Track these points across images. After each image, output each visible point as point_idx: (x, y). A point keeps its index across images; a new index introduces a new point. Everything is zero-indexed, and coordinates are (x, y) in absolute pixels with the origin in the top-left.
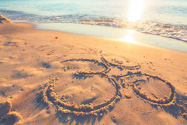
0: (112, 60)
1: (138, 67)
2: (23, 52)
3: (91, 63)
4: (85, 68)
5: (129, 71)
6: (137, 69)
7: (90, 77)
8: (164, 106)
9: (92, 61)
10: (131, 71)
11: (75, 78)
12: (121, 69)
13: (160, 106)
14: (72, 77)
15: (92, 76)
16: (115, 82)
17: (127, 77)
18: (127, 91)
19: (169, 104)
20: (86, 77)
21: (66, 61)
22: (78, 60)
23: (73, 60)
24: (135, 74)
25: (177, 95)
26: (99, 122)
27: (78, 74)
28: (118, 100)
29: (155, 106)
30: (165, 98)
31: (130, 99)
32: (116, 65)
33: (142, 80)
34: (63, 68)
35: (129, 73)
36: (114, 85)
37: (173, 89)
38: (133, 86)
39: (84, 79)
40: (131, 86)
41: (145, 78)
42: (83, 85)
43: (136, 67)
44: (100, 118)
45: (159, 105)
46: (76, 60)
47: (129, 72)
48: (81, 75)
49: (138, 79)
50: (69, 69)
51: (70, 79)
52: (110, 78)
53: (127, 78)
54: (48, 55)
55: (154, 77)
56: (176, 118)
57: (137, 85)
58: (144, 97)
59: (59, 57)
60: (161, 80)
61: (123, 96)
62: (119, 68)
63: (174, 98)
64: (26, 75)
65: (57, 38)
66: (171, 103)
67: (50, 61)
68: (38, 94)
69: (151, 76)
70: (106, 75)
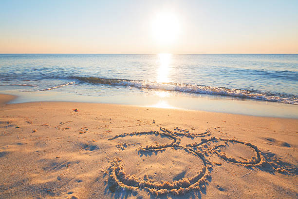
0: (175, 129)
1: (208, 133)
2: (33, 134)
3: (150, 136)
4: (147, 142)
5: (202, 138)
6: (209, 135)
7: (161, 151)
8: (257, 166)
9: (151, 133)
10: (205, 138)
11: (144, 155)
12: (193, 138)
13: (254, 166)
14: (139, 154)
15: (164, 150)
16: (194, 151)
17: (204, 144)
18: (214, 159)
19: (260, 163)
20: (156, 152)
21: (115, 138)
22: (131, 135)
23: (125, 136)
24: (210, 140)
25: (263, 154)
26: (206, 194)
27: (144, 150)
28: (210, 169)
29: (249, 167)
30: (253, 158)
31: (222, 166)
32: (184, 135)
33: (222, 145)
34: (118, 146)
35: (204, 141)
36: (196, 156)
37: (255, 148)
38: (216, 153)
39: (156, 155)
40: (214, 153)
41: (222, 143)
42: (159, 161)
43: (205, 133)
44: (204, 190)
45: (252, 166)
46: (127, 134)
47: (202, 140)
48: (149, 151)
49: (217, 145)
50: (127, 146)
51: (138, 158)
52: (186, 149)
53: (204, 146)
54: (81, 133)
55: (231, 141)
56: (274, 174)
57: (219, 151)
58: (233, 161)
59: (100, 134)
60: (239, 142)
61: (213, 164)
62: (188, 137)
63: (261, 157)
64: (69, 163)
65: (76, 110)
66: (262, 161)
67: (91, 140)
68: (105, 182)
69: (227, 141)
70: (179, 147)
